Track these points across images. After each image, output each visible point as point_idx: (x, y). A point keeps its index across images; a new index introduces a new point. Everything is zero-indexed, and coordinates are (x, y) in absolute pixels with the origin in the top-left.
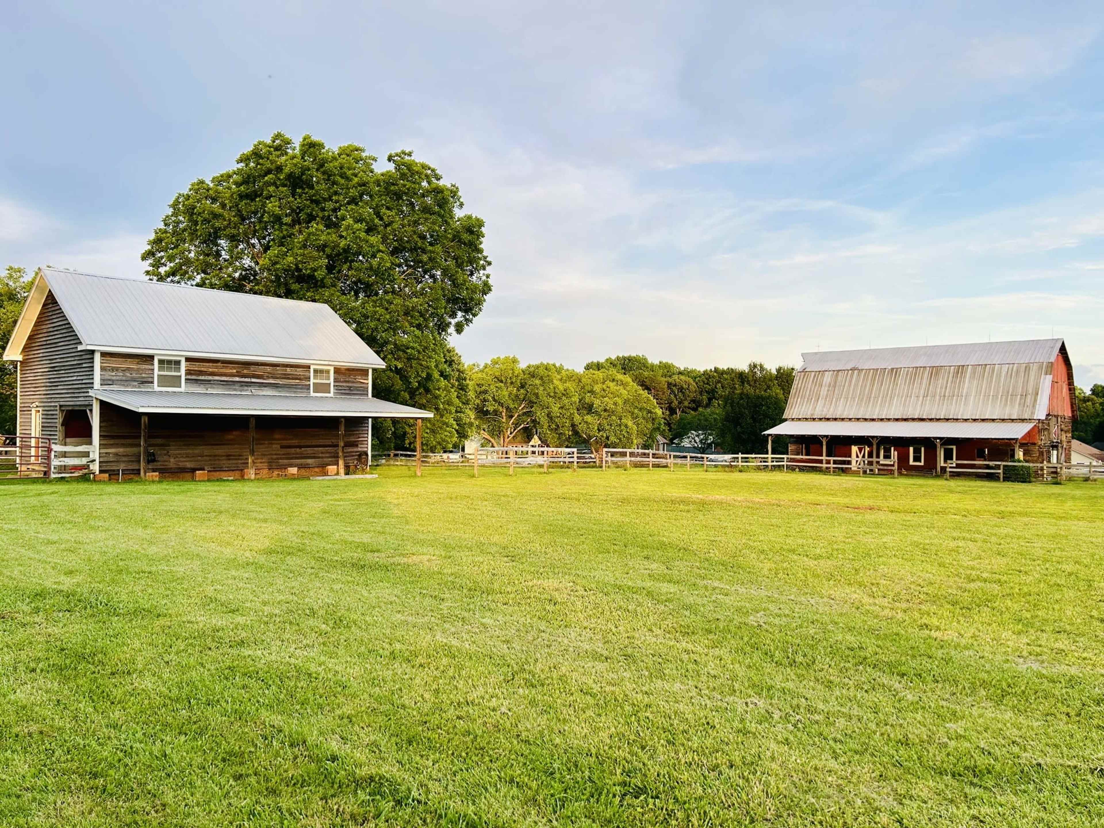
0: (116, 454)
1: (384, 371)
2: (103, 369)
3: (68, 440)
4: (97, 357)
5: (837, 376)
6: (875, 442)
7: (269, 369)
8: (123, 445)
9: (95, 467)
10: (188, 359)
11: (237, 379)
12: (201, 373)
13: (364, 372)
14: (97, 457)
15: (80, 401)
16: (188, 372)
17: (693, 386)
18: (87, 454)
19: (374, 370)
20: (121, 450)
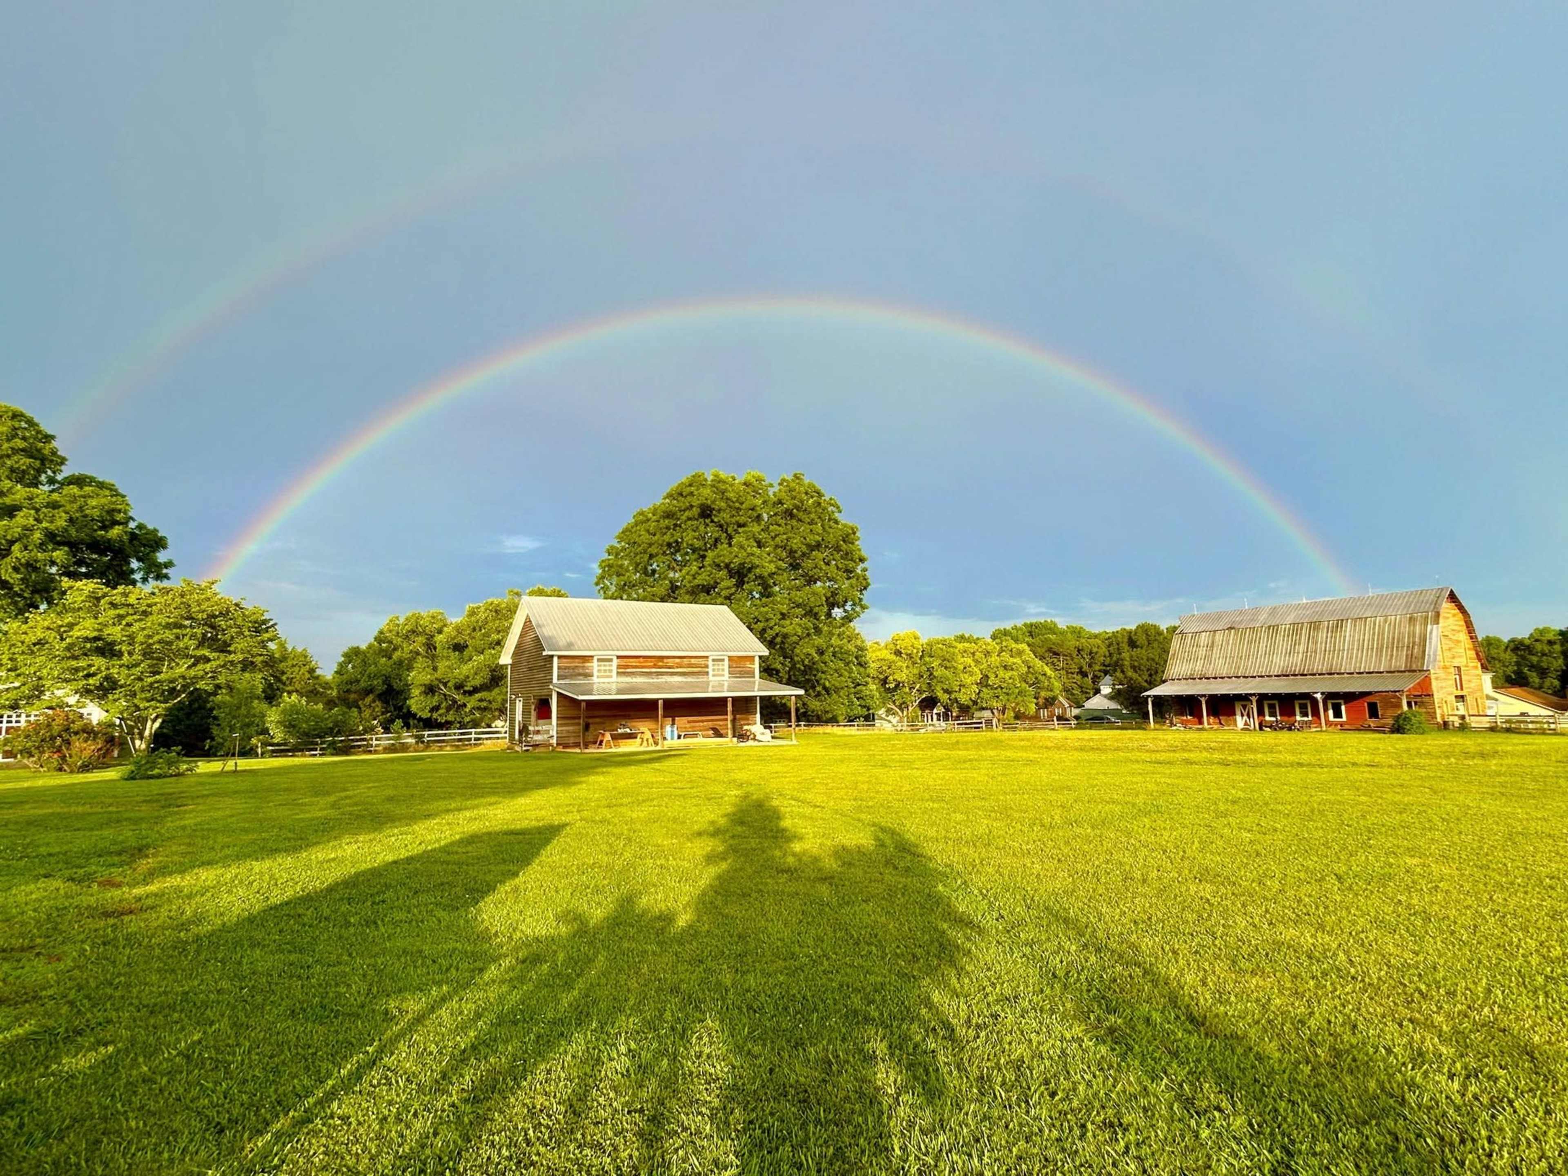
0: (568, 731)
1: (768, 657)
2: (559, 668)
3: (540, 721)
4: (555, 659)
5: (1214, 636)
6: (1254, 699)
7: (678, 660)
8: (573, 724)
9: (554, 741)
10: (618, 657)
11: (654, 670)
12: (627, 667)
13: (752, 658)
14: (555, 734)
15: (545, 692)
16: (619, 667)
17: (1103, 650)
18: (548, 732)
19: (760, 657)
20: (571, 728)
